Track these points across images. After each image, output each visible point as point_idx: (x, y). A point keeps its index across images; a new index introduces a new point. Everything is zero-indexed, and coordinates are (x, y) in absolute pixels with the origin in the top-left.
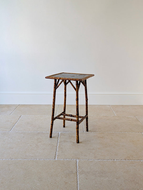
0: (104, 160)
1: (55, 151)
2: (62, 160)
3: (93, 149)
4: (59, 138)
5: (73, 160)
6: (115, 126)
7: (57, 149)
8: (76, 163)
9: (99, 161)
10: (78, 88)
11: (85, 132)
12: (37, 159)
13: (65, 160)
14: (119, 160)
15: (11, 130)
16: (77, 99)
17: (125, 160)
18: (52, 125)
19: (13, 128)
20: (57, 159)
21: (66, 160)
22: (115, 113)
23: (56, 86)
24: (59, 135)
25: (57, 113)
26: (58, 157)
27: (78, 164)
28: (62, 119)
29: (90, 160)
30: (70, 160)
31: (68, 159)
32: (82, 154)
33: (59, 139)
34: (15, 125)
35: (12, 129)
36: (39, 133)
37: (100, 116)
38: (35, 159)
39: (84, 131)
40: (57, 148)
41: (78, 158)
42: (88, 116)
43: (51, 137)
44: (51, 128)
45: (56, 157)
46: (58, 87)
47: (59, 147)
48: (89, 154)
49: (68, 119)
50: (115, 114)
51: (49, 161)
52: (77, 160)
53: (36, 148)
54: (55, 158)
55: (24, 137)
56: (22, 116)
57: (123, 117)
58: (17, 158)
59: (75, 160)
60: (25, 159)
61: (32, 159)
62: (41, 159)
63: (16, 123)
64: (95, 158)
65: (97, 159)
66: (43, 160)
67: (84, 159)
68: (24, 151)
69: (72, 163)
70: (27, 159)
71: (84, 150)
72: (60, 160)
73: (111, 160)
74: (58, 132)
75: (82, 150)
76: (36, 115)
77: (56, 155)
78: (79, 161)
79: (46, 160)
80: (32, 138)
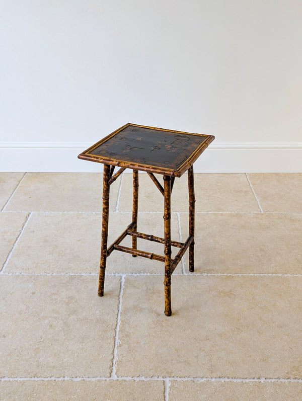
0: (235, 380)
1: (111, 347)
2: (128, 379)
3: (207, 338)
4: (121, 296)
5: (156, 378)
6: (261, 250)
7: (117, 338)
8: (164, 393)
9: (222, 385)
10: (169, 189)
11: (185, 273)
12: (66, 378)
14: (273, 381)
15: (4, 268)
16: (168, 217)
17: (286, 381)
18: (103, 268)
19: (8, 259)
20: (116, 378)
21: (138, 379)
22: (259, 204)
23: (109, 178)
24: (123, 284)
25: (118, 202)
26: (118, 370)
27: (169, 394)
28: (128, 252)
29: (200, 381)
30: (149, 379)
31: (143, 378)
32: (179, 356)
33: (121, 299)
34: (14, 248)
35: (7, 262)
36: (72, 278)
37: (222, 215)
38: (61, 379)
39: (184, 271)
40: (117, 333)
41: (167, 373)
42: (194, 240)
43: (101, 294)
44: (100, 276)
45: (114, 367)
46: (115, 179)
47: (122, 331)
48: (196, 357)
49: (144, 254)
50: (260, 207)
51: (96, 385)
52: (165, 379)
53: (63, 334)
54: (110, 374)
55: (34, 293)
56: (30, 216)
58: (15, 373)
59: (161, 379)
60: (36, 379)
61: (53, 378)
62: (76, 377)
63: (17, 242)
64: (212, 373)
65: (216, 378)
66: (80, 379)
67: (184, 377)
68: (34, 347)
69: (153, 392)
70: (40, 378)
71: (183, 343)
72: (124, 378)
73: (252, 380)
74: (120, 275)
75: (178, 342)
76: (65, 213)
77: (112, 362)
78: (170, 385)
79: (90, 379)
80: (54, 297)
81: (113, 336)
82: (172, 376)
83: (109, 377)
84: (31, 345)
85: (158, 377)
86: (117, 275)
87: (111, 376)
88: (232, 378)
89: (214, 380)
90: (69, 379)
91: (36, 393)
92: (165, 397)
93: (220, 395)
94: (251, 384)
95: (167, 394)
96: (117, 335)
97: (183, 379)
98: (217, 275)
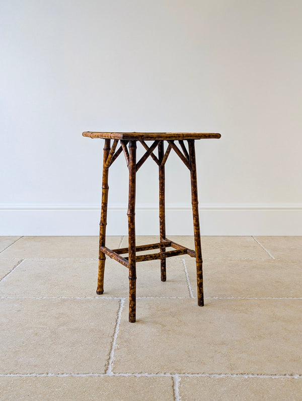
0: (261, 377)
1: (108, 349)
2: (126, 375)
3: (223, 343)
4: (120, 313)
5: (162, 375)
6: (277, 282)
7: (114, 343)
8: (173, 387)
9: (245, 380)
12: (50, 375)
13: (136, 375)
20: (113, 374)
21: (140, 375)
22: (270, 254)
24: (122, 305)
26: (114, 368)
27: (179, 388)
29: (218, 376)
30: (153, 375)
31: (146, 374)
32: (190, 356)
33: (120, 315)
34: (2, 280)
36: (64, 300)
38: (44, 375)
39: (192, 296)
40: (115, 339)
41: (177, 370)
45: (110, 366)
47: (120, 337)
48: (212, 357)
50: (271, 255)
51: (87, 380)
52: (173, 376)
53: (49, 340)
54: (105, 371)
55: (20, 310)
56: (23, 261)
57: (293, 262)
59: (168, 375)
60: (12, 375)
61: (34, 375)
62: (63, 374)
63: (5, 277)
64: (231, 370)
65: (237, 374)
66: (67, 375)
67: (198, 374)
68: (14, 350)
69: (159, 386)
70: (18, 375)
71: (194, 347)
72: (123, 375)
73: (284, 377)
74: (119, 298)
75: (189, 346)
76: (61, 259)
77: (108, 362)
78: (180, 380)
79: (79, 375)
80: (42, 313)
81: (110, 342)
82: (183, 372)
83: (104, 374)
84: (10, 349)
85: (165, 374)
86: (115, 298)
87: (106, 373)
88: (258, 375)
89: (235, 376)
90: (53, 375)
91: (10, 387)
92: (174, 390)
93: (244, 388)
94: (282, 379)
95: (177, 388)
96: (115, 341)
97: (196, 375)
98: (229, 298)
